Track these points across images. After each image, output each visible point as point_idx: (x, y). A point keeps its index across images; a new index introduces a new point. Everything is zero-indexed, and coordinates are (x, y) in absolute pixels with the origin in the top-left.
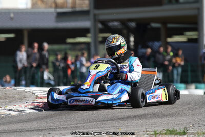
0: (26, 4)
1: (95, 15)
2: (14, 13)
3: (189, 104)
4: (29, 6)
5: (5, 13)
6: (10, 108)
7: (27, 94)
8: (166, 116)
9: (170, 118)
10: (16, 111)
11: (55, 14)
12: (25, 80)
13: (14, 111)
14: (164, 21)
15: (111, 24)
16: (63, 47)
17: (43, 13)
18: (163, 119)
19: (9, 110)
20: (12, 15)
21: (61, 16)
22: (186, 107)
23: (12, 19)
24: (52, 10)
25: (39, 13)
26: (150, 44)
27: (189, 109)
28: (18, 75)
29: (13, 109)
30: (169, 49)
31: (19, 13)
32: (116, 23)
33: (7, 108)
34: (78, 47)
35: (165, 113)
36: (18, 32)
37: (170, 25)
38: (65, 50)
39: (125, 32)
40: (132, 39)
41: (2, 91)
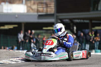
0: (24, 10)
1: (57, 16)
2: (18, 15)
3: (100, 59)
4: (26, 11)
5: (13, 15)
6: (12, 60)
7: (20, 53)
8: (88, 64)
9: (90, 66)
10: (14, 62)
11: (37, 16)
12: (22, 47)
13: (13, 61)
14: (91, 19)
15: (64, 20)
16: (41, 31)
17: (32, 15)
18: (86, 66)
19: (11, 61)
20: (17, 16)
21: (40, 16)
22: (98, 60)
23: (16, 18)
24: (36, 14)
25: (30, 15)
26: (84, 30)
27: (99, 61)
28: (19, 45)
29: (13, 60)
30: (93, 33)
31: (20, 15)
32: (67, 20)
33: (10, 60)
34: (49, 32)
35: (87, 63)
36: (19, 24)
37: (93, 22)
38: (42, 33)
39: (71, 24)
40: (75, 28)
41: (8, 52)
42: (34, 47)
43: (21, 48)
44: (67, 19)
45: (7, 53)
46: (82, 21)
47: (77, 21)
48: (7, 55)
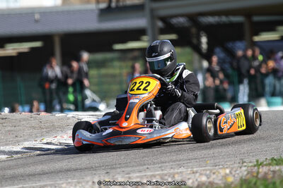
1: (152, 11)
2: (40, 13)
5: (27, 14)
6: (48, 141)
7: (70, 121)
10: (57, 145)
11: (97, 12)
13: (54, 144)
15: (174, 21)
16: (108, 55)
17: (80, 11)
19: (47, 143)
20: (37, 16)
23: (37, 21)
24: (93, 6)
25: (74, 12)
26: (230, 45)
29: (53, 142)
31: (46, 13)
32: (182, 20)
33: (45, 141)
34: (130, 55)
36: (47, 38)
37: (255, 19)
38: (112, 60)
39: (194, 30)
40: (204, 40)
41: (35, 119)
42: (94, 101)
43: (58, 107)
44: (182, 15)
45: (34, 123)
46: (224, 19)
47: (211, 20)
48: (34, 128)
